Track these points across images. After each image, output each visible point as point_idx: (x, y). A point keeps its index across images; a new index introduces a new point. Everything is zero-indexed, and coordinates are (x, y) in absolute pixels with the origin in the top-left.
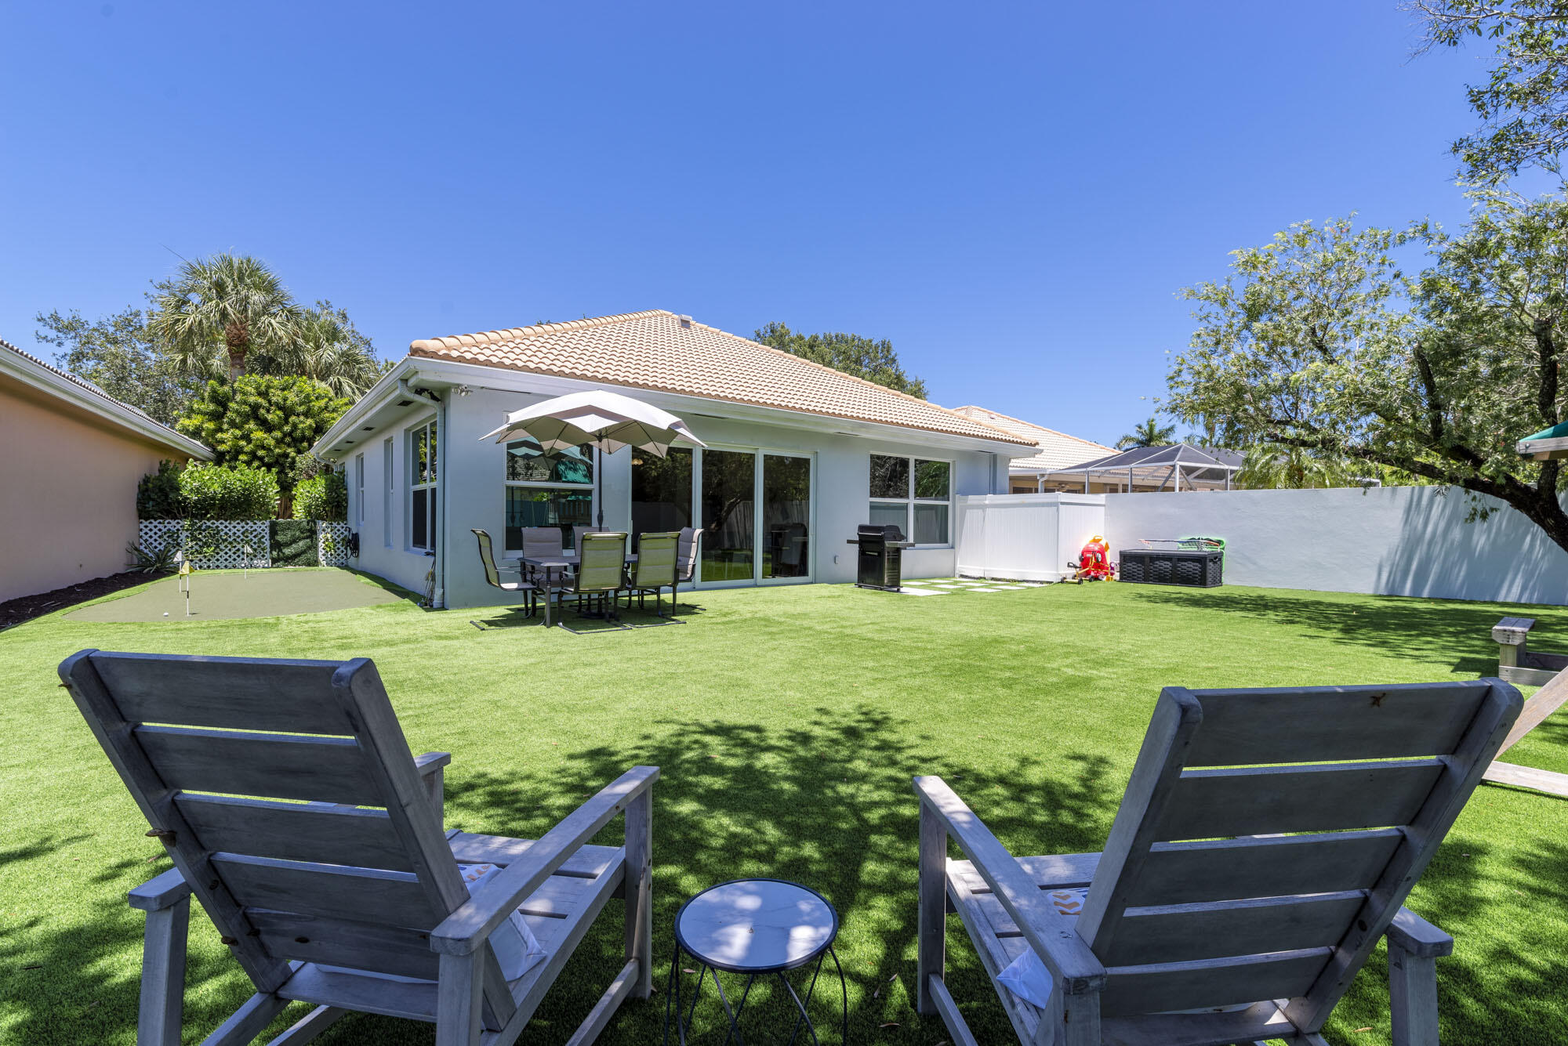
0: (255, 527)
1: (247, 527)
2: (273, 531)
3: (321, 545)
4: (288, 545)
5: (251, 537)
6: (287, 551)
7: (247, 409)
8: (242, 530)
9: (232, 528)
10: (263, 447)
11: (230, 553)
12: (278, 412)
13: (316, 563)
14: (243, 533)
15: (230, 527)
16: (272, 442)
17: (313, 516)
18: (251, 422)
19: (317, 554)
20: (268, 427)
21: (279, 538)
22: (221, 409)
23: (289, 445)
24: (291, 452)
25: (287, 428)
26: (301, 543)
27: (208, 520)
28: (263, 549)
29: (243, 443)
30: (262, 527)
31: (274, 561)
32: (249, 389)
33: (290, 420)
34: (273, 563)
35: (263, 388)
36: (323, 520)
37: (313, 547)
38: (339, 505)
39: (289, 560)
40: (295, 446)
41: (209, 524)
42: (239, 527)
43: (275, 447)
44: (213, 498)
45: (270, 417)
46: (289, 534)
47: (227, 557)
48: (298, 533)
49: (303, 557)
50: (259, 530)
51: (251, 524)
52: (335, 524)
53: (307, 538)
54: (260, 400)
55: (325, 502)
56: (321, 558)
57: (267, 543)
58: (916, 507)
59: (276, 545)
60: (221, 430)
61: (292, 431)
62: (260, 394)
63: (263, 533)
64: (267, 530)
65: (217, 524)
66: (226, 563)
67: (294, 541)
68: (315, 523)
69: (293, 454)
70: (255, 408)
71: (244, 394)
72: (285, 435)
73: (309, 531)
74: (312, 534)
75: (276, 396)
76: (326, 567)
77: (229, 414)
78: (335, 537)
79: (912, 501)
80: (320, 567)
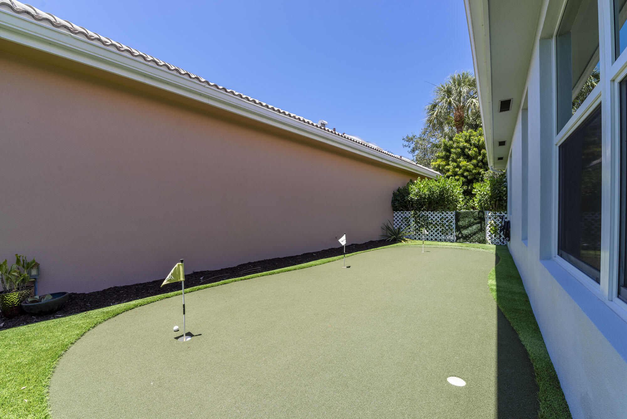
0: (447, 215)
1: (443, 215)
2: (458, 217)
3: (488, 228)
4: (466, 227)
5: (445, 221)
6: (465, 232)
7: (459, 150)
8: (440, 217)
9: (435, 216)
10: (467, 171)
11: (434, 231)
12: (475, 149)
13: (484, 241)
14: (441, 219)
15: (434, 215)
16: (472, 167)
17: (483, 209)
18: (462, 158)
19: (485, 235)
20: (469, 158)
21: (460, 223)
22: (448, 154)
23: (481, 168)
24: (482, 171)
25: (480, 158)
26: (474, 227)
27: (423, 211)
28: (451, 230)
29: (457, 169)
30: (451, 215)
31: (458, 238)
32: (461, 139)
33: (482, 152)
34: (457, 239)
35: (468, 138)
36: (490, 210)
37: (482, 230)
38: (500, 200)
39: (466, 238)
40: (485, 168)
41: (423, 213)
42: (438, 215)
43: (473, 169)
44: (425, 198)
45: (470, 152)
46: (467, 220)
47: (432, 233)
48: (472, 220)
49: (476, 237)
50: (449, 217)
51: (445, 213)
52: (498, 214)
53: (478, 223)
54: (465, 144)
55: (491, 197)
56: (488, 238)
57: (454, 226)
59: (458, 228)
60: (448, 165)
61: (483, 159)
62: (466, 141)
63: (452, 220)
64: (454, 217)
65: (428, 213)
66: (432, 237)
67: (470, 225)
68: (484, 214)
69: (483, 172)
70: (463, 149)
71: (458, 143)
72: (479, 162)
73: (480, 218)
74: (481, 220)
75: (474, 140)
76: (491, 245)
77: (452, 155)
78: (498, 223)
80: (487, 245)
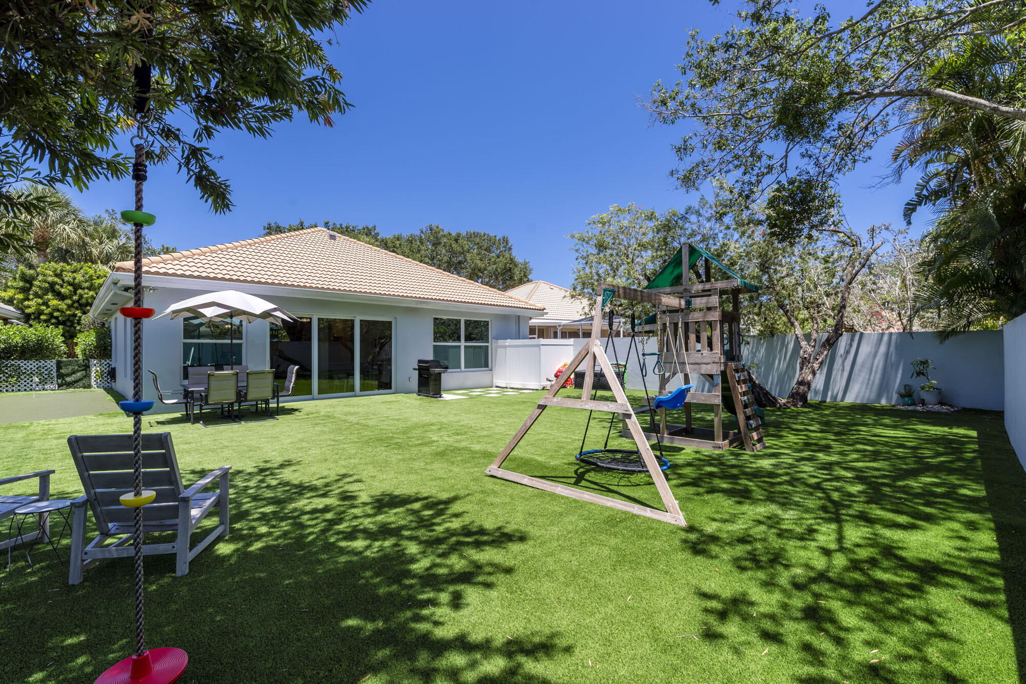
0: (46, 364)
1: (40, 364)
2: (59, 365)
3: (93, 375)
4: (69, 375)
5: (43, 370)
6: (68, 379)
7: (47, 285)
8: (37, 366)
9: (30, 365)
10: (58, 310)
11: (28, 381)
12: (69, 287)
13: (89, 386)
14: (37, 368)
15: (28, 364)
16: (65, 307)
17: (88, 357)
18: (50, 294)
19: (90, 380)
20: (61, 297)
21: (63, 371)
22: (28, 285)
23: (77, 309)
24: (79, 313)
25: (75, 298)
26: (79, 374)
27: (12, 360)
28: (52, 378)
29: (43, 308)
30: (51, 364)
31: (60, 386)
32: (48, 272)
33: (78, 292)
34: (59, 387)
35: (58, 271)
36: (95, 358)
37: (88, 376)
38: (105, 349)
39: (69, 385)
40: (81, 309)
41: (13, 363)
42: (35, 364)
43: (67, 310)
44: (16, 346)
45: (63, 290)
46: (70, 368)
47: (26, 383)
48: (76, 368)
49: (81, 384)
50: (49, 366)
51: (43, 362)
52: (103, 361)
53: (83, 370)
54: (56, 279)
55: (96, 347)
56: (93, 383)
57: (55, 374)
58: (466, 347)
59: (60, 376)
60: (28, 299)
61: (79, 300)
62: (56, 275)
63: (52, 368)
64: (55, 366)
65: (19, 362)
66: (26, 388)
67: (74, 373)
68: (89, 361)
69: (79, 314)
70: (52, 285)
71: (45, 275)
72: (74, 302)
73: (85, 366)
74: (87, 367)
75: (68, 277)
76: (97, 389)
77: (34, 288)
78: (103, 369)
79: (463, 344)
80: (92, 389)
